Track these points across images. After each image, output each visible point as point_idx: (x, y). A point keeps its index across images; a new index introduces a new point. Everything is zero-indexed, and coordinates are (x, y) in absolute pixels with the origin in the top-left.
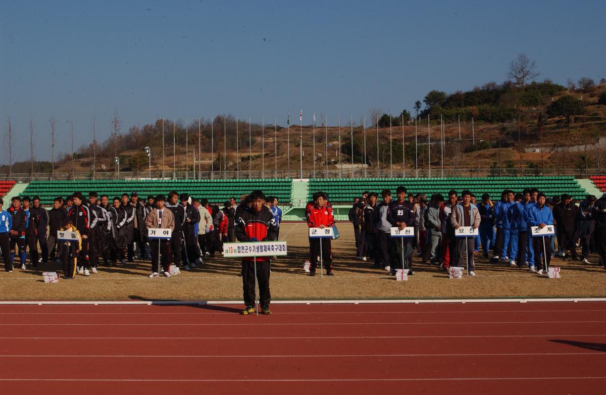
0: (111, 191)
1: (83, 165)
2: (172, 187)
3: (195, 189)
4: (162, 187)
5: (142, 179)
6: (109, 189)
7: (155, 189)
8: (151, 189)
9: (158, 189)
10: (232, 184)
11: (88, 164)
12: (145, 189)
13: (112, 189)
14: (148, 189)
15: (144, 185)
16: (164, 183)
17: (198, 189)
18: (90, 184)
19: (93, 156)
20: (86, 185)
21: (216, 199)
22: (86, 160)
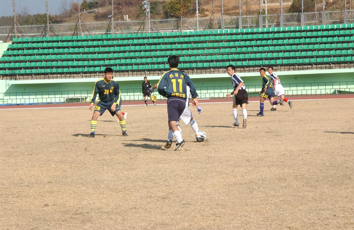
0: (140, 51)
1: (97, 18)
2: (238, 40)
3: (275, 42)
4: (222, 41)
5: (188, 32)
6: (138, 48)
7: (210, 45)
8: (205, 45)
9: (216, 45)
10: (336, 33)
11: (104, 16)
12: (195, 45)
13: (143, 48)
14: (200, 45)
15: (192, 39)
16: (224, 35)
17: (280, 42)
18: (106, 40)
19: (110, 4)
20: (100, 43)
21: (312, 57)
22: (101, 10)
